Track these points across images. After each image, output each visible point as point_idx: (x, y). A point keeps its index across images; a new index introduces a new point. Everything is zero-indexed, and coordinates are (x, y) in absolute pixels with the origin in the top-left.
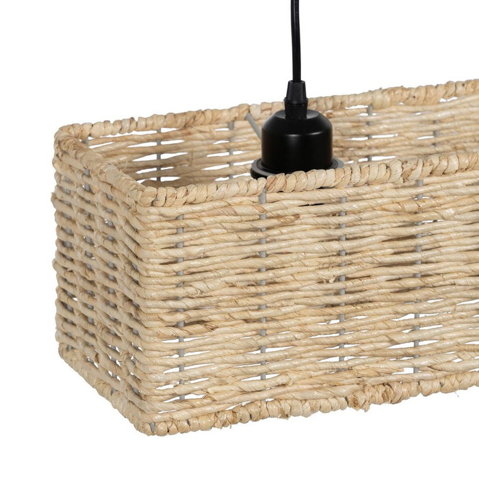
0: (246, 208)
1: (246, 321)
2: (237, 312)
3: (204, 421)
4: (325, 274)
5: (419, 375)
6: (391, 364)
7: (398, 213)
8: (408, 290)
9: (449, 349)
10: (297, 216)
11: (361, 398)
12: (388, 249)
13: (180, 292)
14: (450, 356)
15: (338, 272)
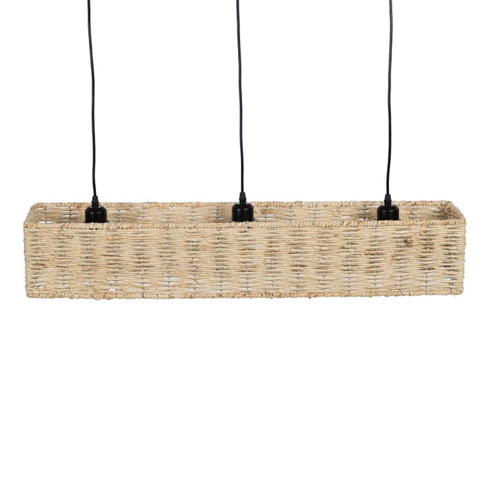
0: (55, 232)
1: (58, 267)
2: (54, 264)
3: (44, 295)
4: (82, 255)
5: (117, 292)
6: (107, 287)
7: (108, 239)
8: (111, 264)
9: (128, 285)
10: (73, 236)
11: (95, 296)
12: (105, 250)
13: (35, 255)
14: (128, 287)
15: (86, 255)
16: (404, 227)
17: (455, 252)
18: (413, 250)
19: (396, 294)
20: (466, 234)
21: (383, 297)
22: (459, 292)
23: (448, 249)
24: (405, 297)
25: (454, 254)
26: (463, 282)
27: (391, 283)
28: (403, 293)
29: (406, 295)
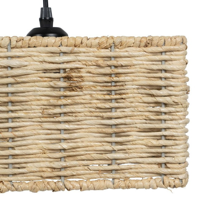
16: (64, 49)
17: (168, 100)
18: (83, 96)
19: (53, 186)
20: (188, 68)
21: (28, 192)
22: (177, 181)
23: (152, 95)
24: (72, 192)
25: (166, 105)
26: (185, 164)
27: (42, 164)
28: (69, 185)
29: (74, 188)
